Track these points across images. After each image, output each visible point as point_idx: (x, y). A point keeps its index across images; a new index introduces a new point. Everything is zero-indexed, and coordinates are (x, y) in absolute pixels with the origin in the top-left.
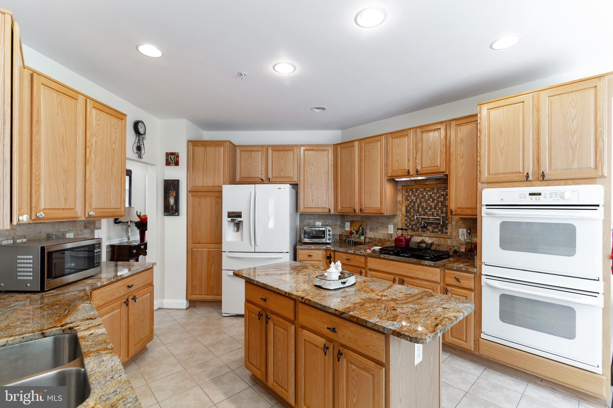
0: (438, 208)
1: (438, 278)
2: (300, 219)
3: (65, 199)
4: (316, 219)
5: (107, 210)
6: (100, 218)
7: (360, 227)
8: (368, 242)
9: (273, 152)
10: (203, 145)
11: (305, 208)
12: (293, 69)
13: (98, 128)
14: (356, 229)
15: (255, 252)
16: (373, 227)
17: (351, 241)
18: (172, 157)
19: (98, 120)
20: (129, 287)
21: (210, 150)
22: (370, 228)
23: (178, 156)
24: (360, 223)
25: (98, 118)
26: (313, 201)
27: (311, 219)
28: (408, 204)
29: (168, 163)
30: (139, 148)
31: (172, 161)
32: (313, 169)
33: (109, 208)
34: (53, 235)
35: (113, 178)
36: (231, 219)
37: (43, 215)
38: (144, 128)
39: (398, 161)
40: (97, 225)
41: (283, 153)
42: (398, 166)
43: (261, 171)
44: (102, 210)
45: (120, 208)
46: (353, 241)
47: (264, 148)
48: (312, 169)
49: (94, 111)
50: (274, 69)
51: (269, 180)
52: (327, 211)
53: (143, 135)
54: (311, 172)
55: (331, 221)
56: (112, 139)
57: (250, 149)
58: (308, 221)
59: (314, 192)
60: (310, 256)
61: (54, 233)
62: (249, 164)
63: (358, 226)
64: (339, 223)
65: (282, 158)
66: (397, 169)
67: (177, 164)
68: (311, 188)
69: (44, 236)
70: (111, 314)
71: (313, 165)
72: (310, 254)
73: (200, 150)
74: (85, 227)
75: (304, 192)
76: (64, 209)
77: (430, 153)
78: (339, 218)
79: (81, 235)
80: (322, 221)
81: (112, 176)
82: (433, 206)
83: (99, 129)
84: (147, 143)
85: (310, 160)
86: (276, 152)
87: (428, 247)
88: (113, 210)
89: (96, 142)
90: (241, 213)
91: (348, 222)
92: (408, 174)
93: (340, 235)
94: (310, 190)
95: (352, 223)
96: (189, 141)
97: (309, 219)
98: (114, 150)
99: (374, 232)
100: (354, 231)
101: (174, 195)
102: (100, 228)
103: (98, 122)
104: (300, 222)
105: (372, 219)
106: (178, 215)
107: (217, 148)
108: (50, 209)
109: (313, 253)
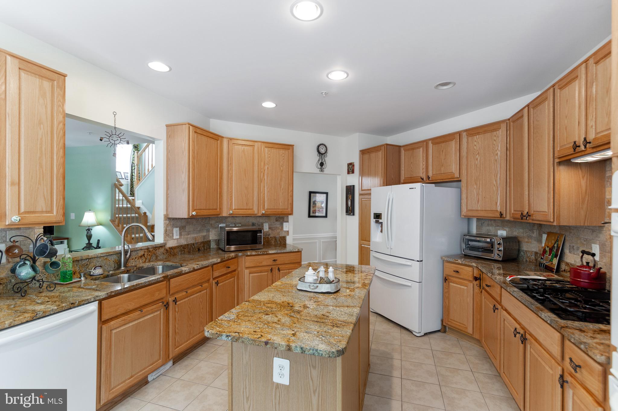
2: (477, 226)
3: (247, 203)
4: (498, 226)
5: (277, 210)
7: (555, 243)
8: (565, 270)
9: (434, 146)
10: (368, 152)
11: (468, 210)
13: (269, 159)
14: (551, 245)
15: (390, 255)
16: (573, 245)
17: (542, 263)
18: (351, 166)
19: (269, 154)
20: (274, 260)
21: (373, 155)
22: (570, 246)
23: (354, 165)
24: (557, 238)
26: (478, 201)
27: (492, 225)
29: (348, 173)
30: (322, 164)
31: (350, 170)
32: (479, 159)
34: (255, 223)
35: (282, 189)
36: (376, 220)
37: (232, 212)
38: (325, 149)
40: (285, 220)
41: (443, 145)
42: (567, 137)
43: (423, 169)
44: (271, 210)
45: (287, 209)
46: (544, 264)
47: (425, 143)
48: (477, 159)
49: (266, 149)
51: (429, 179)
52: (498, 215)
53: (324, 154)
54: (477, 162)
55: (521, 230)
56: (281, 164)
57: (412, 147)
58: (488, 228)
59: (481, 190)
60: (457, 272)
61: (257, 223)
62: (412, 163)
63: (553, 241)
64: (535, 234)
65: (443, 151)
66: (566, 143)
67: (353, 172)
68: (476, 184)
69: (251, 223)
70: (259, 274)
71: (479, 153)
72: (457, 269)
73: (366, 156)
74: (277, 221)
75: (467, 190)
76: (246, 209)
79: (274, 225)
80: (507, 229)
81: (280, 187)
83: (270, 160)
84: (328, 160)
85: (475, 147)
86: (436, 145)
88: (282, 210)
89: (268, 168)
90: (381, 214)
91: (544, 233)
92: (575, 150)
93: (535, 252)
94: (475, 186)
95: (549, 234)
96: (361, 151)
97: (488, 225)
98: (282, 171)
99: (574, 254)
100: (547, 249)
101: (351, 198)
102: (288, 222)
103: (269, 156)
104: (477, 229)
105: (572, 231)
106: (354, 215)
107: (377, 153)
108: (238, 209)
109: (461, 268)
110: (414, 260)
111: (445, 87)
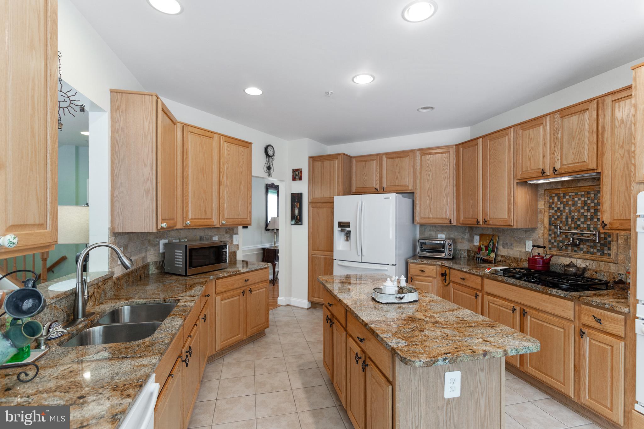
0: (596, 220)
1: (570, 314)
2: (420, 231)
3: (205, 211)
4: (438, 231)
5: (236, 220)
6: (237, 226)
7: (490, 242)
8: (500, 261)
9: (388, 160)
10: (321, 160)
11: (422, 218)
12: (372, 79)
13: (229, 156)
14: (486, 243)
15: (361, 262)
16: (507, 242)
17: (479, 258)
18: (297, 173)
19: (229, 151)
20: (246, 281)
21: (327, 163)
22: (503, 243)
23: (301, 172)
24: (491, 238)
25: (229, 149)
26: (430, 210)
27: (433, 230)
28: (552, 213)
29: (294, 179)
30: (269, 168)
31: (297, 176)
32: (431, 176)
33: (237, 218)
34: (204, 237)
35: (241, 194)
36: (341, 229)
37: (189, 223)
38: (273, 151)
39: (530, 159)
40: (235, 231)
41: (397, 160)
42: (530, 165)
43: (376, 180)
44: (232, 220)
45: (246, 218)
46: (481, 258)
47: (378, 157)
48: (429, 175)
49: (226, 144)
50: (353, 81)
51: (384, 189)
52: (448, 222)
53: (272, 156)
54: (429, 178)
55: (456, 234)
56: (240, 164)
57: (365, 159)
58: (429, 232)
59: (433, 200)
60: (423, 271)
61: (205, 236)
62: (365, 174)
63: (488, 240)
64: (467, 236)
65: (397, 165)
66: (529, 169)
67: (300, 179)
68: (429, 196)
69: (198, 238)
70: (231, 300)
71: (431, 170)
72: (423, 269)
73: (318, 164)
74: (226, 233)
75: (421, 201)
76: (204, 219)
77: (573, 144)
78: (467, 230)
79: (223, 238)
80: (446, 233)
81: (240, 193)
82: (589, 217)
83: (229, 158)
84: (276, 163)
85: (428, 165)
86: (391, 160)
87: (578, 272)
88: (241, 220)
89: (227, 168)
90: (349, 223)
91: (476, 235)
92: (543, 174)
93: (467, 250)
94: (428, 198)
95: (481, 236)
96: (310, 157)
97: (430, 230)
98: (241, 173)
99: (508, 248)
100: (483, 247)
101: (298, 207)
102: (237, 234)
103: (229, 153)
104: (420, 234)
105: (505, 232)
106: (302, 224)
107: (332, 161)
108: (195, 219)
109: (426, 268)
110: (388, 265)
111: (425, 111)
